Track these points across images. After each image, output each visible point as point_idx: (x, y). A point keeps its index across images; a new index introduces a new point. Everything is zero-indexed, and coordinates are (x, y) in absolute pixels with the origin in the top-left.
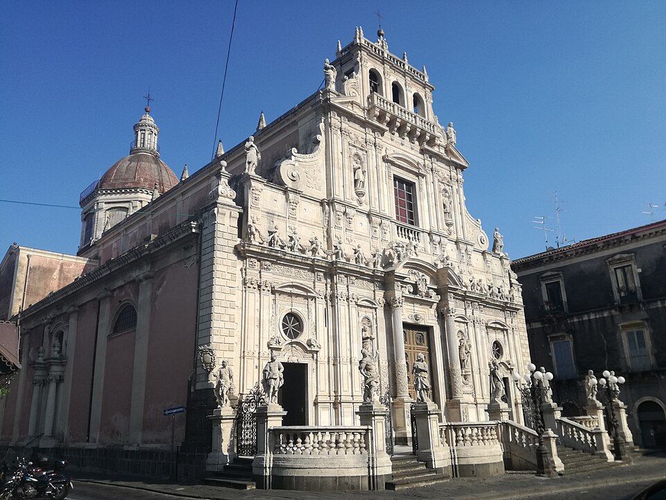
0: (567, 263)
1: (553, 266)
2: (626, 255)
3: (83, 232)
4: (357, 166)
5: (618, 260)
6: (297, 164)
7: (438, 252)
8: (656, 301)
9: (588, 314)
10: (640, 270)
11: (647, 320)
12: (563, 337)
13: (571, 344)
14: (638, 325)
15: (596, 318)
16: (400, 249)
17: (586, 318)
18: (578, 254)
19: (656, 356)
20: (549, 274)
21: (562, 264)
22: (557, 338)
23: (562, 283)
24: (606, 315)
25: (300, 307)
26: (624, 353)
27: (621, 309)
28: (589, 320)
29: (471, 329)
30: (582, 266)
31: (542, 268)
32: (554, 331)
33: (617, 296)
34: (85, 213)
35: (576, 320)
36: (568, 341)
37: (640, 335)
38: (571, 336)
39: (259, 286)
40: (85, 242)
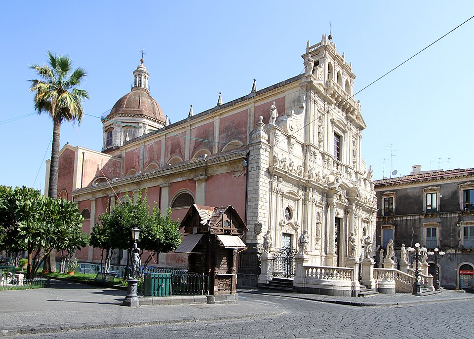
0: (400, 188)
1: (391, 189)
2: (435, 187)
3: (104, 139)
4: (320, 124)
5: (430, 189)
6: (293, 120)
7: (349, 177)
8: (447, 214)
9: (407, 216)
10: (441, 196)
11: (440, 223)
12: (390, 227)
13: (394, 231)
14: (434, 225)
15: (410, 219)
16: (338, 175)
17: (405, 218)
18: (407, 183)
19: (441, 241)
20: (388, 193)
21: (396, 188)
22: (386, 227)
23: (394, 199)
24: (417, 218)
25: (292, 204)
26: (423, 238)
27: (426, 215)
28: (407, 220)
29: (357, 220)
30: (408, 191)
31: (384, 189)
32: (385, 224)
33: (425, 209)
34: (106, 127)
35: (399, 219)
36: (392, 230)
37: (434, 230)
38: (394, 227)
39: (277, 191)
40: (107, 145)
